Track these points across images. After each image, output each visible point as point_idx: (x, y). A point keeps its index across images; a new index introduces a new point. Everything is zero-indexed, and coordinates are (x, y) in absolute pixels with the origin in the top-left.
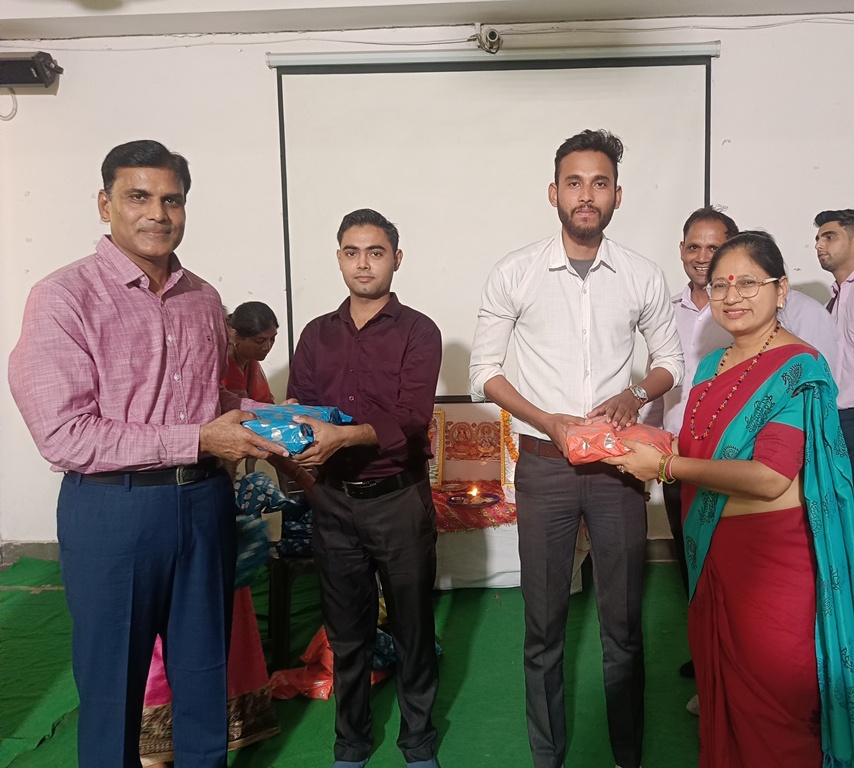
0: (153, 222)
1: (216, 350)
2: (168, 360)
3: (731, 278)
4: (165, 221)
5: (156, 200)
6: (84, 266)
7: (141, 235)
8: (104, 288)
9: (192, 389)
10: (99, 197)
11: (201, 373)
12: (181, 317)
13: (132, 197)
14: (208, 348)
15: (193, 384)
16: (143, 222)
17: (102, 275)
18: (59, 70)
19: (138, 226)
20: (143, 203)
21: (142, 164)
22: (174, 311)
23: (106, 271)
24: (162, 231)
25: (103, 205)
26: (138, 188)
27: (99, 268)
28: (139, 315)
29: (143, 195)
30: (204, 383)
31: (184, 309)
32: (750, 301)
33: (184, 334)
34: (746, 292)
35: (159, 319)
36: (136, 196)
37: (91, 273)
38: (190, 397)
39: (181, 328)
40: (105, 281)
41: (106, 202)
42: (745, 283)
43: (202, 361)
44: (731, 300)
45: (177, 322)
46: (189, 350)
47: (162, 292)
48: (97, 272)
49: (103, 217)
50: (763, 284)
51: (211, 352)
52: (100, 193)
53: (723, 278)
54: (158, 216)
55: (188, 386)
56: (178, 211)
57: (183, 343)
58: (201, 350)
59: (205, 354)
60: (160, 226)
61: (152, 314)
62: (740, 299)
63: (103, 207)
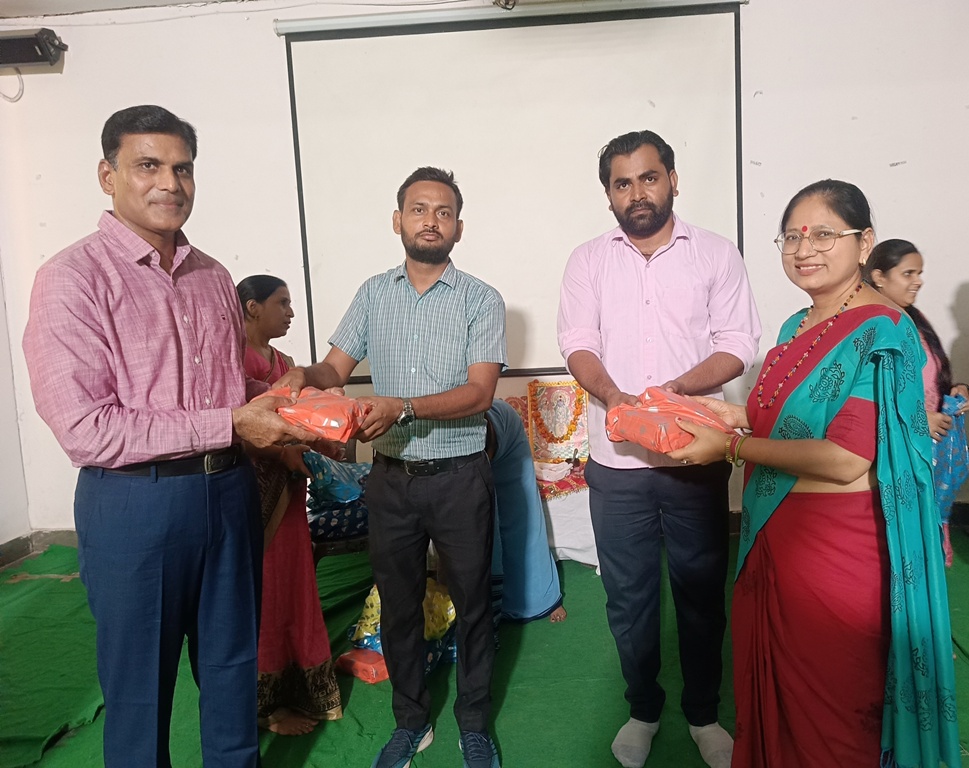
0: (165, 192)
1: (232, 329)
3: (805, 229)
4: (175, 192)
5: (167, 168)
6: (88, 244)
7: (152, 207)
8: (113, 267)
9: (213, 372)
10: (100, 168)
11: (221, 354)
12: (193, 296)
13: (141, 165)
14: (224, 327)
15: (213, 366)
16: (154, 194)
17: (109, 252)
18: (64, 48)
19: (148, 198)
20: (152, 172)
21: (150, 129)
22: (185, 289)
23: (113, 249)
25: (103, 176)
26: (149, 156)
27: (105, 245)
29: (153, 162)
30: (225, 365)
31: (195, 288)
32: (825, 256)
33: (198, 311)
34: (821, 245)
36: (145, 164)
37: (97, 250)
38: (213, 380)
39: (195, 308)
40: (113, 260)
41: (108, 173)
42: (820, 234)
43: (219, 342)
44: (803, 253)
45: (189, 302)
46: (205, 331)
47: (173, 270)
48: (103, 250)
49: (105, 190)
50: (841, 236)
51: (228, 332)
52: (102, 163)
53: (795, 230)
54: (171, 186)
55: (209, 369)
56: (189, 181)
57: (199, 324)
58: (218, 330)
59: (222, 333)
60: (173, 198)
62: (814, 253)
63: (104, 178)
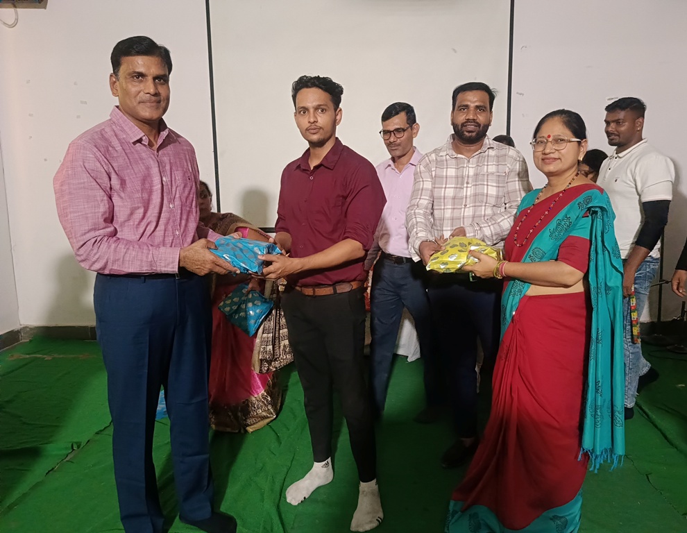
0: (148, 95)
1: (194, 186)
2: (165, 194)
3: (549, 137)
4: (157, 95)
5: (150, 79)
7: (141, 105)
8: (119, 144)
9: (181, 213)
10: (110, 79)
11: (186, 202)
12: (170, 163)
13: (133, 77)
14: (189, 185)
15: (182, 209)
16: (142, 96)
17: (116, 135)
19: (138, 99)
20: (141, 81)
21: (139, 53)
22: (166, 159)
23: (118, 133)
24: (155, 101)
25: (113, 84)
26: (137, 70)
27: (114, 130)
28: (143, 163)
29: (141, 75)
30: (188, 209)
31: (172, 158)
32: (560, 153)
33: (173, 175)
34: (558, 146)
35: (157, 165)
36: (136, 76)
37: (109, 133)
38: (181, 219)
39: (171, 171)
40: (119, 139)
41: (115, 82)
42: (558, 140)
43: (186, 193)
44: (547, 151)
45: (168, 167)
46: (177, 187)
47: (156, 146)
48: (113, 133)
49: (113, 93)
50: (570, 141)
51: (191, 188)
52: (111, 76)
53: (543, 137)
54: (152, 91)
55: (179, 211)
56: (165, 86)
57: (173, 182)
58: (185, 187)
59: (188, 188)
60: (153, 98)
61: (152, 162)
62: (554, 151)
63: (113, 86)
